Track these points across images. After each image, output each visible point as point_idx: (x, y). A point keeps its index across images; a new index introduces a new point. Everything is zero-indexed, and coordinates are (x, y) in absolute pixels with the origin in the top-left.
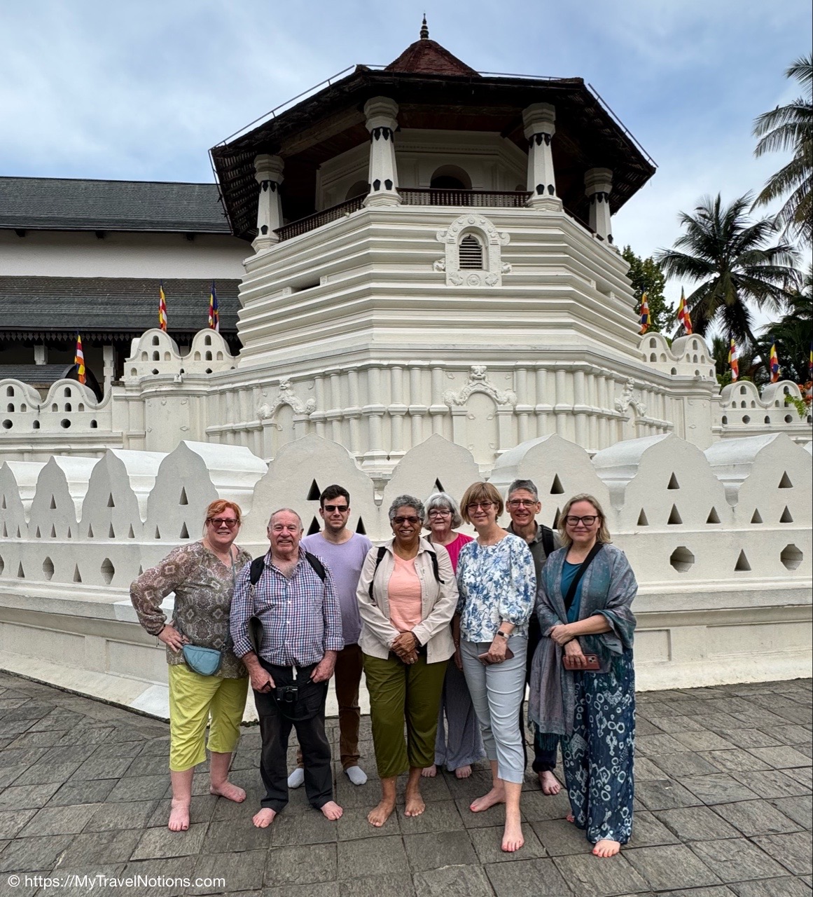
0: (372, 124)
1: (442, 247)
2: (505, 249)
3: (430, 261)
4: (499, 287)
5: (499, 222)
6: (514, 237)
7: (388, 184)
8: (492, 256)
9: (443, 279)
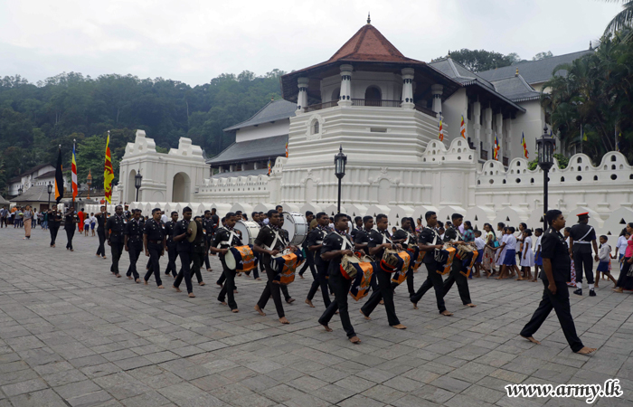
0: (299, 86)
1: (306, 127)
2: (324, 125)
3: (304, 133)
4: (320, 139)
5: (323, 115)
6: (327, 120)
7: (300, 107)
8: (320, 127)
9: (305, 139)
